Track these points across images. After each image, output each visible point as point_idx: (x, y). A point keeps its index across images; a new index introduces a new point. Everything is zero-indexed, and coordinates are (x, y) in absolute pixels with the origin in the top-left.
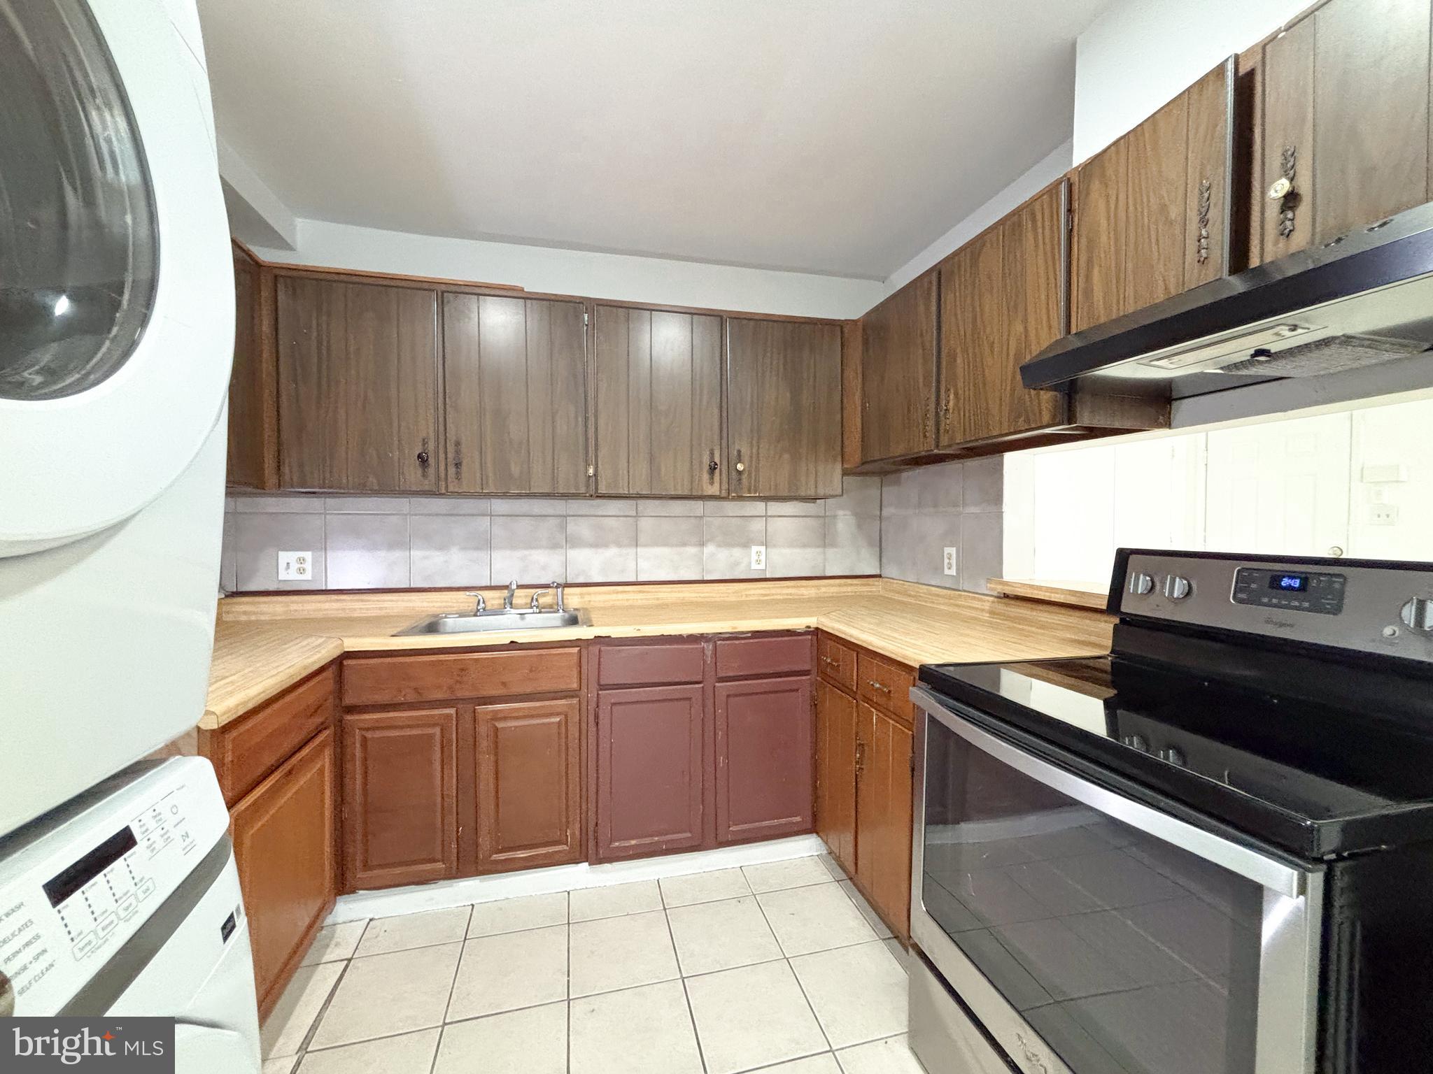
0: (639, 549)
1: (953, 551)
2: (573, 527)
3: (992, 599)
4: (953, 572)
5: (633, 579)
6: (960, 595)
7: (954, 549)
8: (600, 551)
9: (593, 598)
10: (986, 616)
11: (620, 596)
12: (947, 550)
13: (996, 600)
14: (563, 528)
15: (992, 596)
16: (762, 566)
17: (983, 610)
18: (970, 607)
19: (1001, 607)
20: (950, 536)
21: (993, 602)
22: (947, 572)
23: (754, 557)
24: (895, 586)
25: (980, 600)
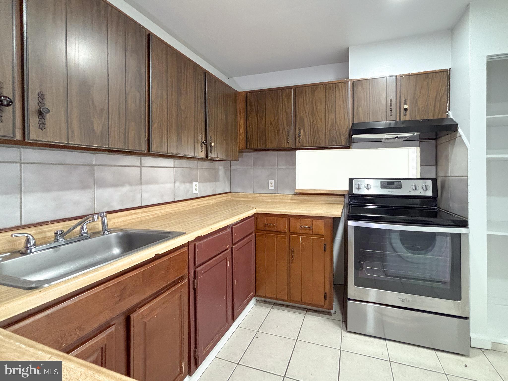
0: (142, 187)
1: (273, 181)
2: (98, 173)
3: (292, 195)
4: (273, 188)
5: (139, 205)
6: (277, 195)
7: (274, 180)
8: (118, 189)
9: (116, 220)
10: (289, 201)
11: (134, 216)
12: (270, 181)
13: (293, 195)
14: (91, 174)
15: (292, 194)
16: (197, 192)
17: (288, 199)
18: (281, 199)
19: (296, 197)
20: (271, 176)
21: (292, 196)
22: (270, 188)
23: (194, 188)
24: (240, 195)
25: (285, 196)
